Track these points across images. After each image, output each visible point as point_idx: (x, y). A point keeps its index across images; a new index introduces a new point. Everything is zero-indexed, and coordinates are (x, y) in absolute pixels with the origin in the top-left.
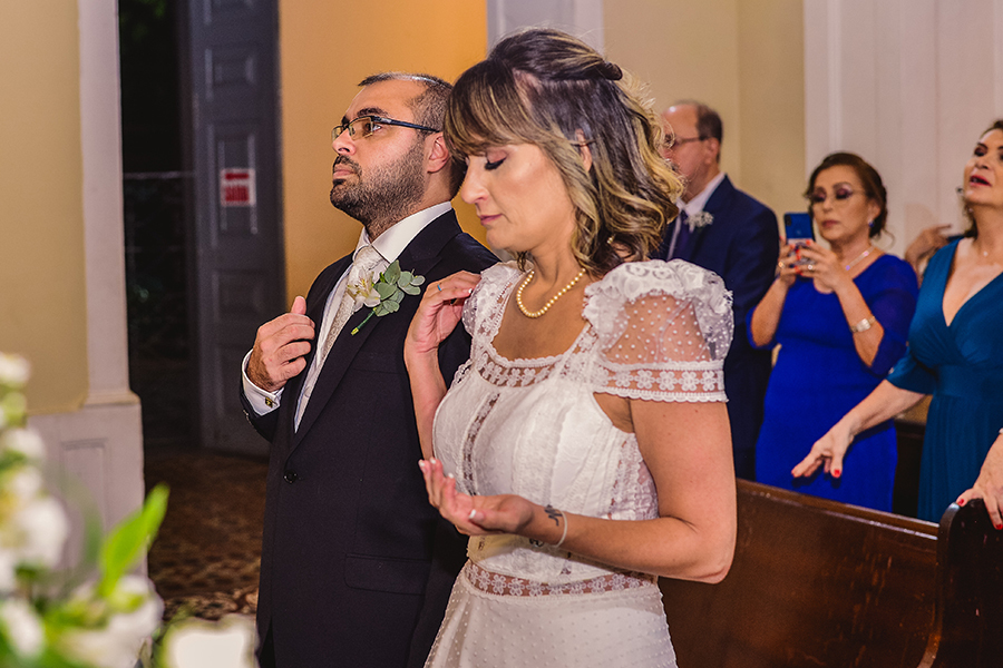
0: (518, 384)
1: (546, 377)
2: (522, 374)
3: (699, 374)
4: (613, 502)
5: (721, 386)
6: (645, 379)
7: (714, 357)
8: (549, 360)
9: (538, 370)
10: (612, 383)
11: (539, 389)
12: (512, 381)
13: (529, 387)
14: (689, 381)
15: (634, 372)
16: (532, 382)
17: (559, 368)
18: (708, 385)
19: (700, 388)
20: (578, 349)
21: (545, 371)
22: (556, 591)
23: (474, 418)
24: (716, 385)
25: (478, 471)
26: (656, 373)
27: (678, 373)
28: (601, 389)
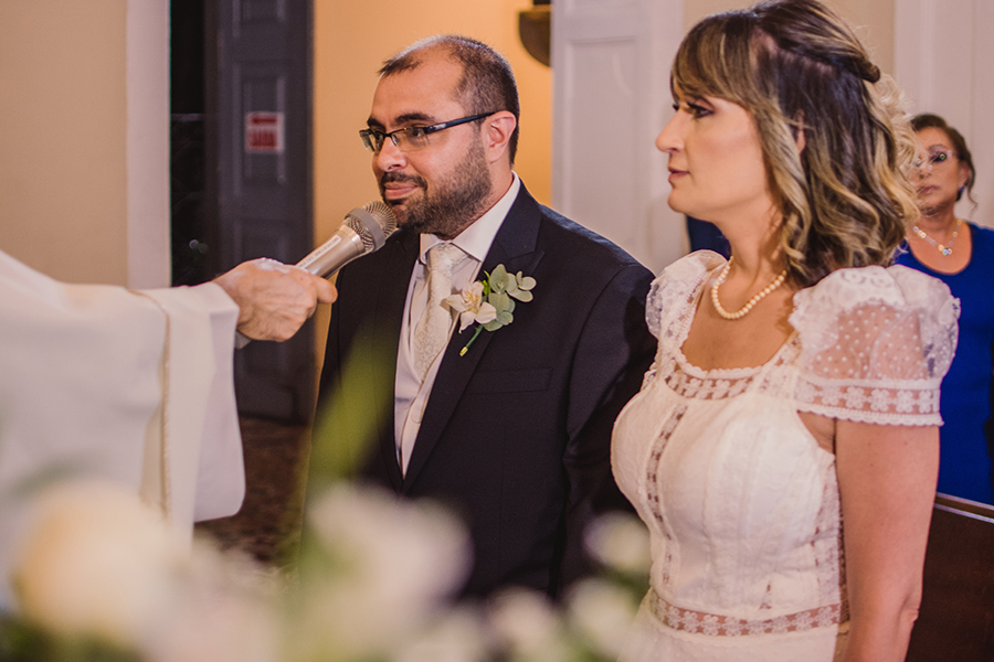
0: (709, 396)
1: (743, 391)
2: (714, 385)
3: (916, 394)
4: (818, 531)
5: (936, 408)
6: (855, 397)
7: (932, 375)
8: (747, 372)
9: (733, 382)
10: (818, 400)
11: (736, 404)
12: (703, 393)
13: (724, 401)
14: (905, 402)
15: (844, 390)
16: (726, 395)
17: (758, 382)
18: (924, 407)
19: (916, 410)
20: (781, 362)
21: (740, 385)
22: (757, 630)
23: (658, 433)
24: (931, 406)
25: (665, 494)
26: (868, 391)
27: (893, 393)
28: (806, 408)
